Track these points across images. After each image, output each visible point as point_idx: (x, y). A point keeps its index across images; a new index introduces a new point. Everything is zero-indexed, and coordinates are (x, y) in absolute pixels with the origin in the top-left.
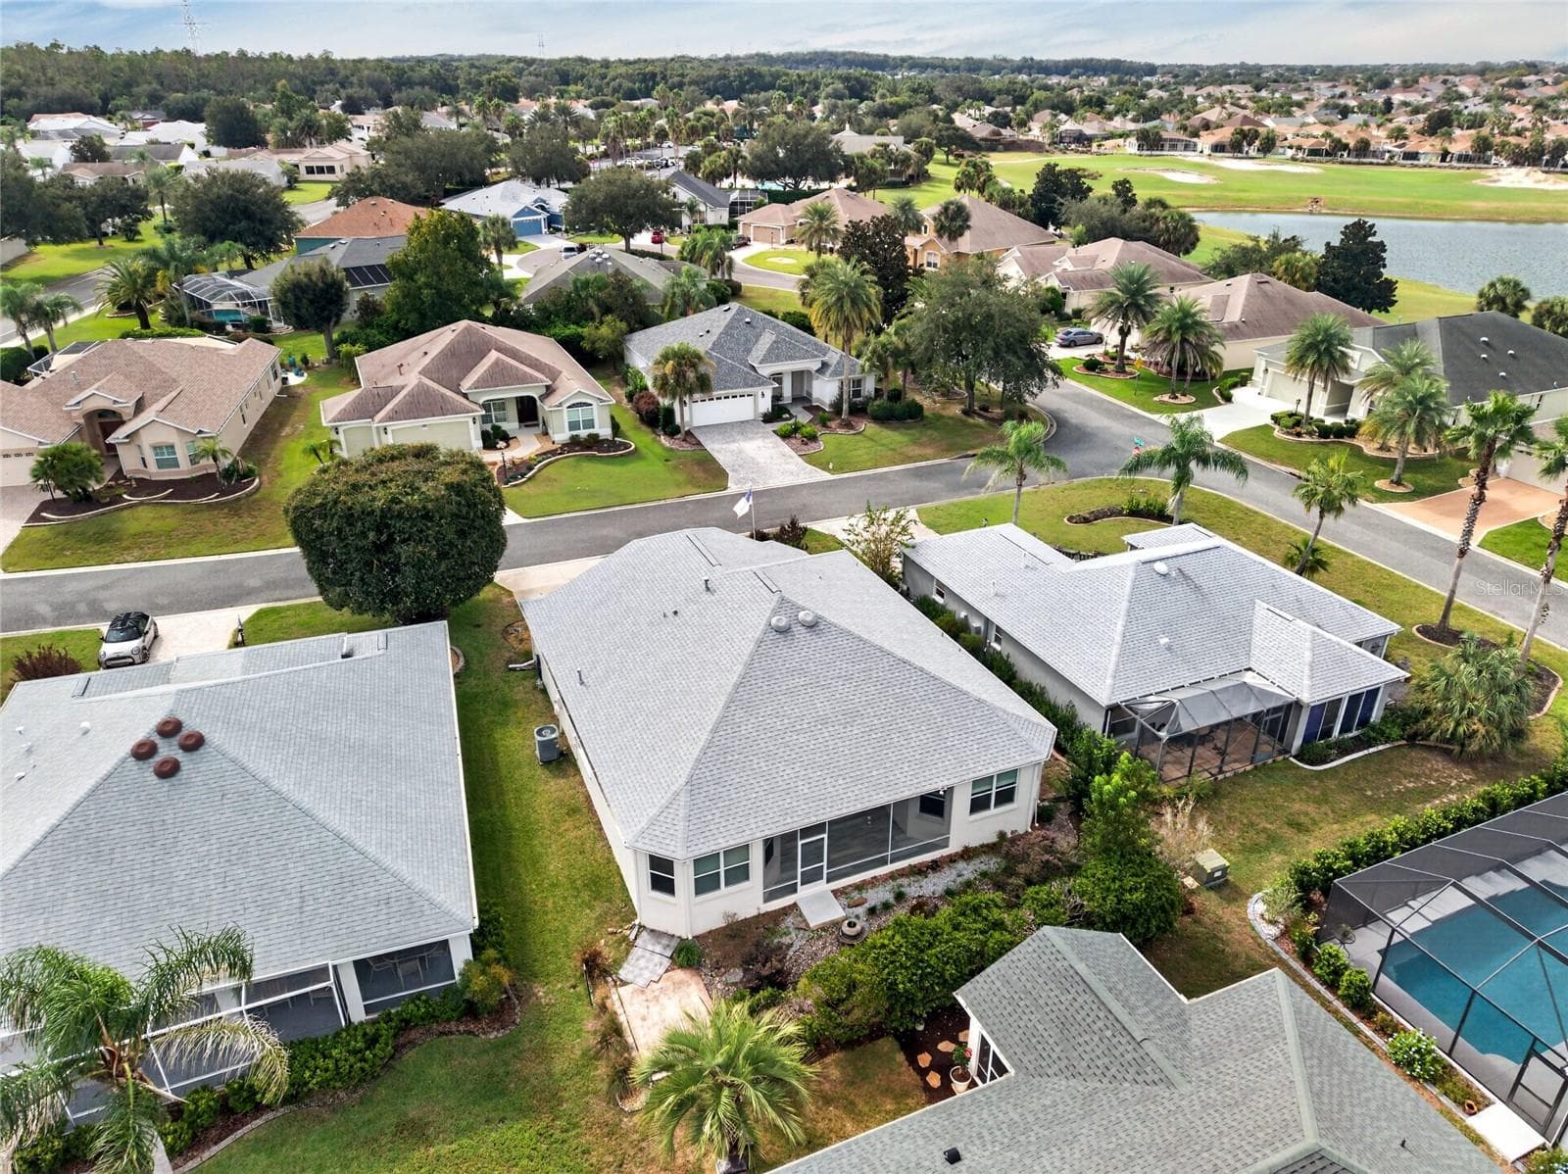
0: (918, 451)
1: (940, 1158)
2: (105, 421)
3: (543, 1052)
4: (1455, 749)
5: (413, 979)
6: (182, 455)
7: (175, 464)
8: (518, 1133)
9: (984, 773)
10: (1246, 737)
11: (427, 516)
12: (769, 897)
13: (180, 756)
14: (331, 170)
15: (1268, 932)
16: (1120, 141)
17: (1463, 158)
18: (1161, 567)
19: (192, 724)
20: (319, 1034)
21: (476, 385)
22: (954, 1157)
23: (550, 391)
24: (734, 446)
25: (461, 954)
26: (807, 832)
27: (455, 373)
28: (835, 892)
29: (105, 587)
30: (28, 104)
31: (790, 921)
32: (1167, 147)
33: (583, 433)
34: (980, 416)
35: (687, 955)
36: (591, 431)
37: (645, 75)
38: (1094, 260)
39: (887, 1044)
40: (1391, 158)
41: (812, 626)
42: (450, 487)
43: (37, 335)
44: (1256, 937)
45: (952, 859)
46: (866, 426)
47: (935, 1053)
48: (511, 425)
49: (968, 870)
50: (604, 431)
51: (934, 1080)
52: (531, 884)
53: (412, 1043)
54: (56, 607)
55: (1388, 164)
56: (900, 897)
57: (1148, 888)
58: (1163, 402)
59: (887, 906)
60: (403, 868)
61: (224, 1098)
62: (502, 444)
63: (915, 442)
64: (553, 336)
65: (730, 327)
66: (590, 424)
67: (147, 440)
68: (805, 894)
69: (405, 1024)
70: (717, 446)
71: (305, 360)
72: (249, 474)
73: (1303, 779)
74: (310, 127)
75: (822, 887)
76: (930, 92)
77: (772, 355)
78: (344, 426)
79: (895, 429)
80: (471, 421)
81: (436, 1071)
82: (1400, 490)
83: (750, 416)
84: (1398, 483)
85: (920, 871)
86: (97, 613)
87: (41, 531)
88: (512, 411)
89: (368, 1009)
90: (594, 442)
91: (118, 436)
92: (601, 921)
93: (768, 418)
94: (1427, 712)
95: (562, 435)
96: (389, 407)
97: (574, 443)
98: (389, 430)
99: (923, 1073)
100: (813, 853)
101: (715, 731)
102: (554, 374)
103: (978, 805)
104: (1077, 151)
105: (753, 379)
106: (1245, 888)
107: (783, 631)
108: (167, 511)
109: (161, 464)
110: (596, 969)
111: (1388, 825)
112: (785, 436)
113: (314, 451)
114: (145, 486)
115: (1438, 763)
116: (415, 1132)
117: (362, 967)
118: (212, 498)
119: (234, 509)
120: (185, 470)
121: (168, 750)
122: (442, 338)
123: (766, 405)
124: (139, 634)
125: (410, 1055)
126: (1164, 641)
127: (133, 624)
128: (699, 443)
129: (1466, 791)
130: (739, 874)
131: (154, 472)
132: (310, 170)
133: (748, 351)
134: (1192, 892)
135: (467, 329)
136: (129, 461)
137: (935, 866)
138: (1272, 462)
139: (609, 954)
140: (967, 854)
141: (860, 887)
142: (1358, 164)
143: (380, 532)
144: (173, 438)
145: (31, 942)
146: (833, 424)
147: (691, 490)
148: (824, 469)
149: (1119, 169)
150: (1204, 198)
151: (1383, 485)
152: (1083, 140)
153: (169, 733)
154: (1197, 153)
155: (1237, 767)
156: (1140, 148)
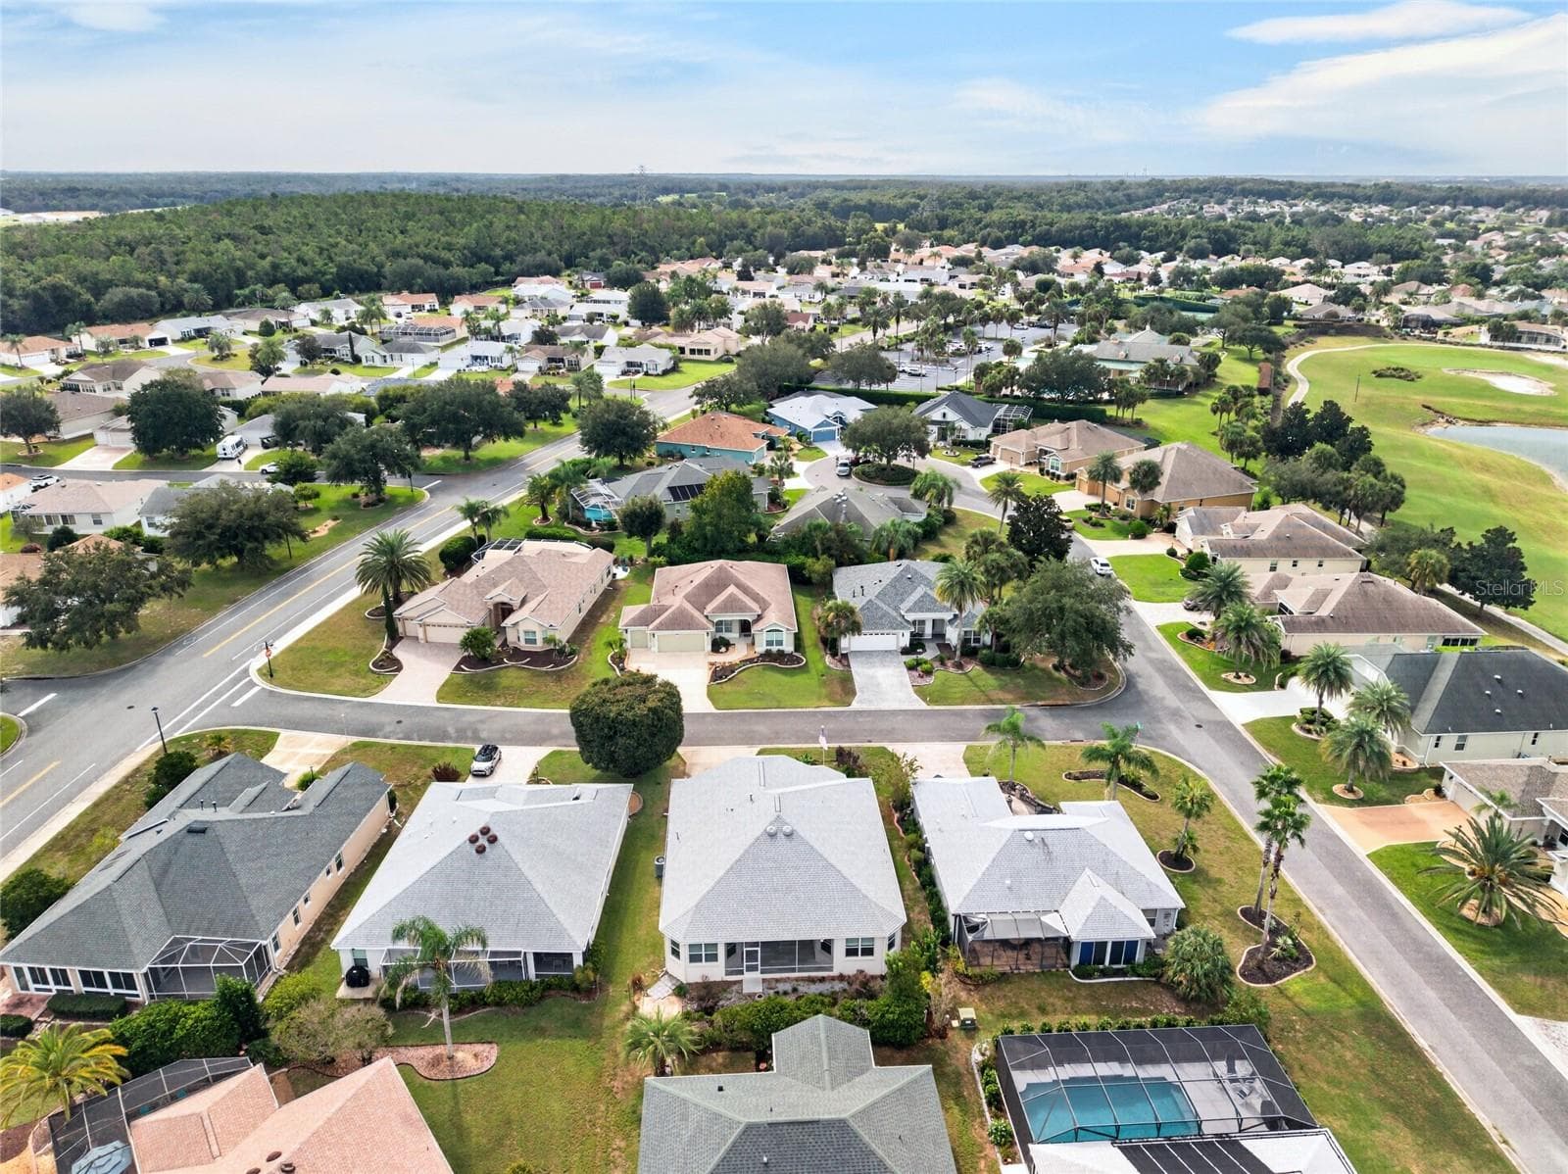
0: (1001, 695)
1: (716, 1088)
2: (504, 610)
3: (601, 1016)
5: (558, 968)
6: (539, 638)
7: (534, 641)
8: (580, 1045)
9: (854, 936)
10: (1050, 951)
11: (634, 723)
12: (728, 973)
13: (486, 844)
14: (708, 352)
15: (977, 1058)
16: (1475, 328)
18: (1029, 835)
19: (494, 831)
20: (514, 979)
21: (714, 611)
22: (721, 1089)
23: (759, 617)
24: (871, 672)
25: (578, 961)
26: (749, 944)
27: (704, 599)
28: (764, 980)
29: (482, 722)
30: (515, 268)
31: (735, 988)
32: (1525, 338)
33: (774, 649)
34: (1066, 672)
35: (681, 991)
36: (780, 648)
37: (1015, 223)
38: (1253, 529)
39: (751, 1055)
41: (789, 835)
42: (650, 709)
43: (482, 531)
44: (968, 1060)
45: (833, 979)
46: (973, 668)
48: (733, 635)
49: (838, 986)
50: (788, 647)
52: (627, 937)
53: (550, 996)
54: (457, 731)
56: (795, 990)
57: (900, 1014)
58: (1226, 680)
59: (785, 993)
60: (561, 917)
61: (473, 997)
62: (723, 649)
63: (1003, 688)
64: (787, 563)
65: (896, 580)
66: (780, 643)
67: (522, 628)
68: (747, 976)
69: (549, 987)
70: (860, 670)
71: (631, 559)
72: (573, 653)
73: (1070, 985)
75: (757, 975)
77: (919, 606)
78: (630, 629)
79: (992, 674)
80: (705, 634)
81: (556, 1010)
82: (1351, 796)
83: (893, 647)
84: (1350, 790)
85: (812, 980)
86: (476, 739)
87: (459, 678)
88: (736, 628)
89: (537, 976)
90: (781, 656)
91: (508, 622)
92: (651, 964)
93: (905, 651)
95: (761, 648)
96: (657, 621)
97: (767, 655)
98: (656, 636)
100: (752, 956)
101: (718, 882)
102: (764, 605)
103: (851, 952)
104: (1419, 338)
105: (900, 623)
106: (979, 1033)
107: (772, 836)
108: (524, 674)
109: (527, 641)
110: (638, 986)
112: (911, 668)
113: (610, 644)
114: (517, 654)
116: (541, 1032)
117: (537, 955)
118: (548, 668)
119: (558, 677)
120: (539, 646)
121: (483, 841)
122: (704, 570)
123: (905, 641)
124: (490, 759)
125: (548, 1001)
126: (1008, 882)
127: (489, 752)
128: (849, 665)
130: (712, 958)
131: (523, 646)
132: (692, 351)
133: (902, 601)
134: (953, 1028)
135: (721, 568)
136: (511, 637)
137: (822, 980)
138: (1270, 751)
139: (646, 979)
140: (841, 978)
141: (777, 981)
143: (610, 728)
144: (534, 628)
145: (420, 914)
146: (949, 663)
147: (826, 703)
148: (924, 700)
149: (1445, 370)
150: (1524, 413)
151: (1338, 789)
152: (1429, 325)
153: (485, 831)
154: (1559, 349)
155: (1030, 968)
156: (1494, 338)
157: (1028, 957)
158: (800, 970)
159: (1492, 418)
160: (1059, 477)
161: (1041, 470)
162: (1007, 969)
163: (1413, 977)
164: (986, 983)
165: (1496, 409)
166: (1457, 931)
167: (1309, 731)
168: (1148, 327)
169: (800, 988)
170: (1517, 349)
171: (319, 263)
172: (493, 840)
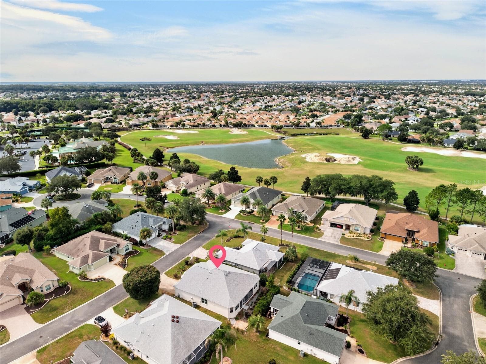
0: (191, 235)
1: (281, 317)
4: (292, 261)
6: (52, 286)
7: (50, 289)
9: (255, 284)
13: (177, 319)
15: (287, 289)
16: (147, 125)
17: (224, 126)
18: (255, 249)
19: (175, 315)
24: (158, 244)
26: (243, 298)
27: (96, 247)
31: (244, 310)
32: (159, 126)
33: (128, 251)
35: (237, 319)
40: (210, 126)
41: (229, 273)
44: (286, 290)
46: (178, 232)
47: (268, 315)
49: (256, 297)
51: (269, 317)
55: (210, 128)
56: (252, 302)
59: (252, 304)
62: (112, 259)
63: (188, 233)
64: (94, 230)
65: (142, 219)
67: (44, 286)
68: (243, 306)
70: (155, 245)
72: (67, 284)
73: (280, 271)
76: (75, 106)
77: (154, 223)
79: (183, 231)
80: (107, 257)
82: (264, 222)
83: (156, 237)
84: (263, 220)
85: (252, 299)
87: (36, 314)
93: (159, 236)
94: (287, 257)
95: (124, 253)
96: (90, 260)
97: (127, 254)
98: (93, 265)
99: (268, 317)
103: (254, 288)
104: (137, 130)
105: (154, 230)
106: (282, 286)
108: (60, 299)
109: (47, 290)
111: (292, 272)
112: (165, 239)
114: (47, 296)
115: (291, 263)
120: (52, 289)
123: (157, 234)
124: (104, 320)
126: (260, 259)
128: (150, 246)
129: (295, 266)
130: (238, 307)
135: (92, 237)
137: (253, 297)
140: (256, 294)
141: (247, 303)
142: (204, 128)
146: (171, 234)
147: (160, 257)
148: (179, 243)
149: (154, 136)
150: (178, 144)
151: (261, 221)
152: (136, 126)
153: (173, 317)
154: (167, 128)
156: (153, 127)
158: (249, 298)
159: (174, 146)
160: (118, 183)
161: (112, 183)
163: (304, 241)
165: (173, 144)
166: (300, 232)
167: (245, 214)
168: (84, 137)
169: (253, 301)
170: (159, 129)
172: (177, 317)
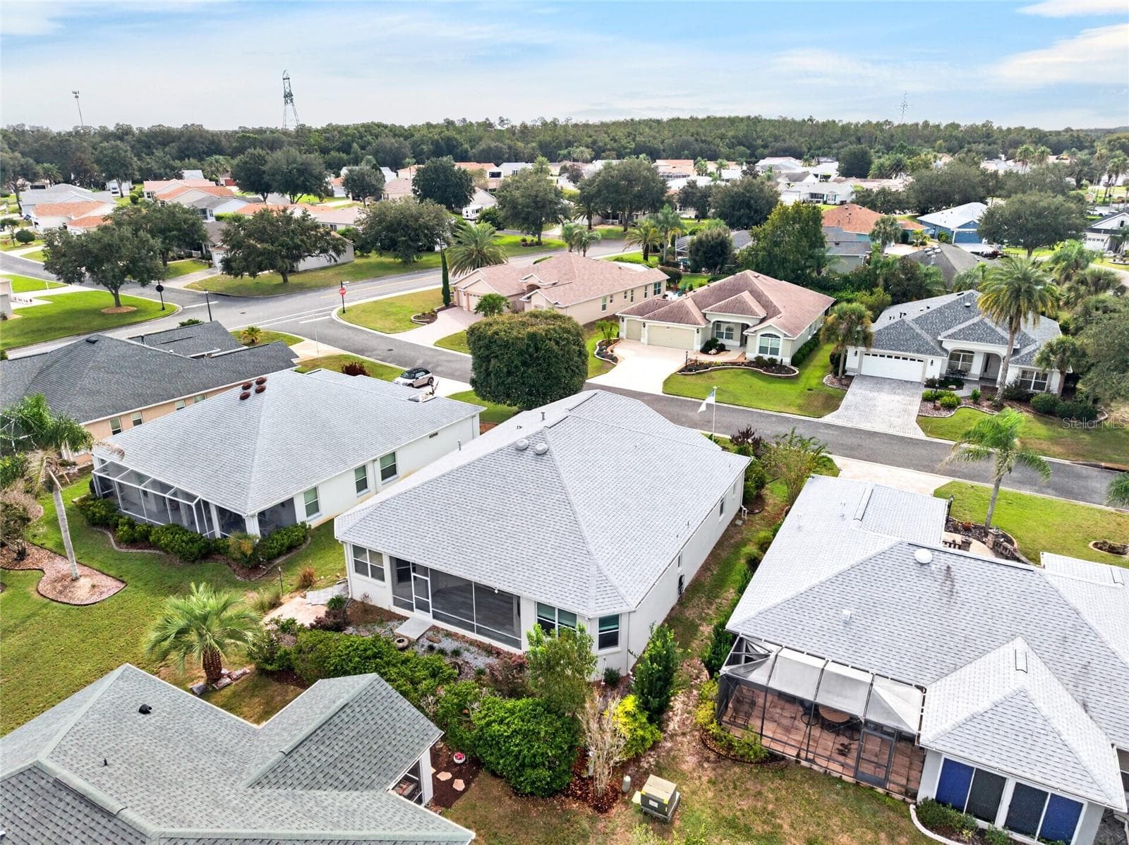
12: (393, 601)
13: (253, 392)
18: (924, 555)
21: (717, 310)
23: (761, 322)
27: (711, 300)
28: (433, 627)
35: (337, 604)
36: (774, 357)
50: (785, 358)
56: (456, 653)
62: (714, 351)
68: (414, 613)
74: (898, 166)
75: (426, 617)
78: (627, 317)
80: (696, 330)
89: (222, 537)
90: (774, 365)
93: (930, 384)
95: (752, 354)
96: (655, 311)
98: (625, 320)
121: (253, 389)
124: (413, 377)
127: (415, 372)
155: (835, 768)
157: (844, 751)
158: (480, 631)
162: (791, 752)
164: (739, 760)
171: (624, 142)
